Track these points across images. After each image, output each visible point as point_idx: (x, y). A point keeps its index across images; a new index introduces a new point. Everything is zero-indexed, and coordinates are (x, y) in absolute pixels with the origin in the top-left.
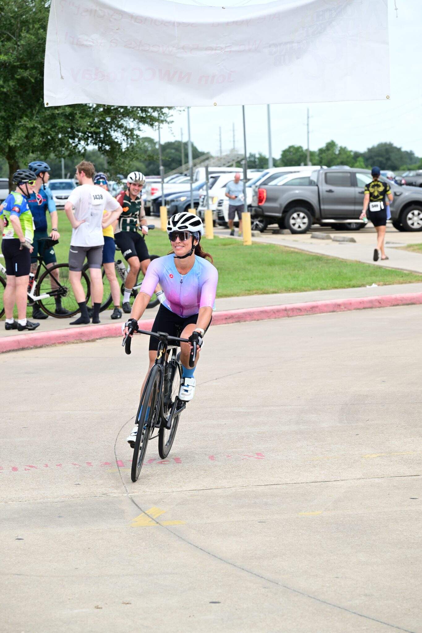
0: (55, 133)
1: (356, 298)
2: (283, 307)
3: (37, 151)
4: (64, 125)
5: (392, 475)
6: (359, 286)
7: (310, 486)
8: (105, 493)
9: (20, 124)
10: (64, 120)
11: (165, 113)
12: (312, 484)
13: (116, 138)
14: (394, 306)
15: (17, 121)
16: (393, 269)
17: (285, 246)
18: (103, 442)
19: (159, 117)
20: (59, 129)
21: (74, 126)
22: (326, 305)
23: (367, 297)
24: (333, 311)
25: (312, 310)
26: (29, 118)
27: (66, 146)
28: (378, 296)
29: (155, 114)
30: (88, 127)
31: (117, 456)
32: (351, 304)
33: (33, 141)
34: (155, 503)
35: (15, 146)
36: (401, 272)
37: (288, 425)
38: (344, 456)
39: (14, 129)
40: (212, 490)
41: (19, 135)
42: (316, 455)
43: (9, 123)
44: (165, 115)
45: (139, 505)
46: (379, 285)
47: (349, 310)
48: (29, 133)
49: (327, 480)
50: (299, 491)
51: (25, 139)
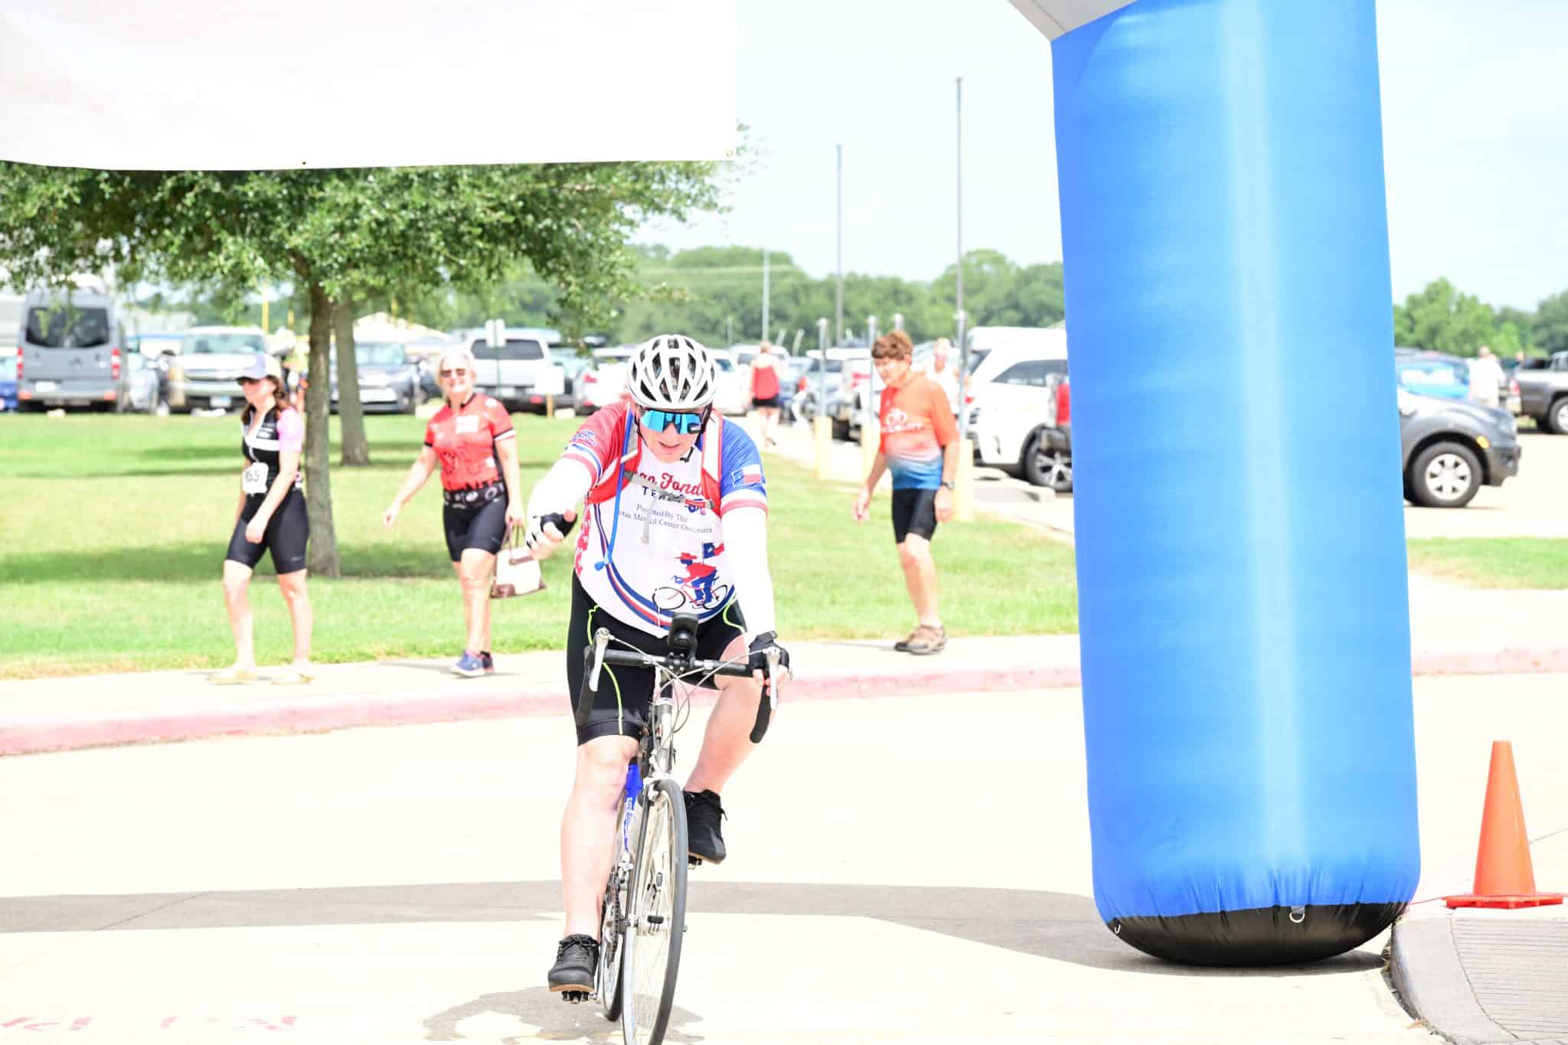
9: (321, 194)
30: (484, 209)
33: (351, 238)
51: (334, 232)
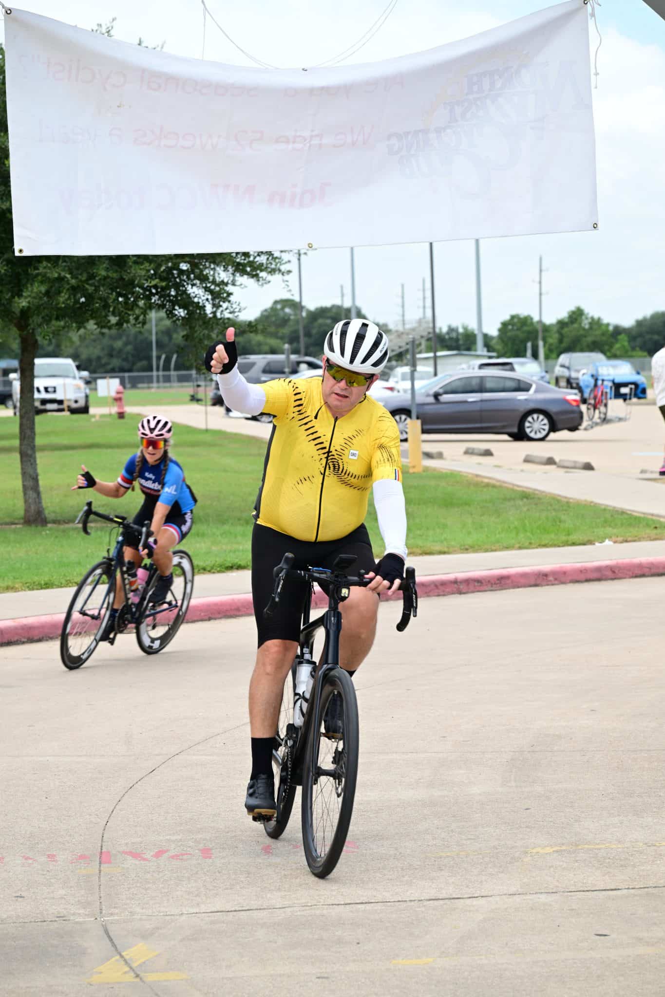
0: (93, 288)
1: (574, 563)
2: (451, 577)
3: (63, 317)
4: (108, 275)
5: (573, 888)
6: (584, 544)
7: (424, 906)
8: (62, 915)
10: (108, 266)
11: (276, 258)
12: (428, 902)
13: (196, 297)
14: (636, 577)
15: (32, 267)
16: (642, 516)
17: (477, 476)
18: (87, 817)
19: (267, 264)
20: (100, 279)
21: (125, 277)
22: (524, 575)
23: (593, 561)
24: (536, 585)
25: (500, 583)
26: (52, 262)
27: (111, 309)
28: (611, 560)
29: (263, 259)
30: (146, 277)
31: (104, 844)
32: (565, 573)
33: (58, 300)
34: (145, 936)
35: (29, 308)
36: (653, 520)
37: (412, 789)
38: (497, 849)
39: (28, 280)
40: (251, 911)
41: (35, 290)
42: (449, 847)
43: (20, 270)
44: (277, 260)
45: (114, 940)
46: (615, 542)
47: (563, 583)
48: (51, 287)
49: (457, 897)
50: (403, 916)
51: (44, 296)
